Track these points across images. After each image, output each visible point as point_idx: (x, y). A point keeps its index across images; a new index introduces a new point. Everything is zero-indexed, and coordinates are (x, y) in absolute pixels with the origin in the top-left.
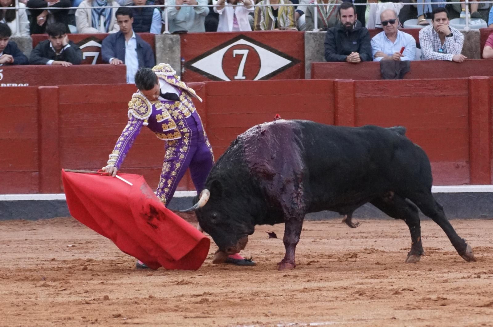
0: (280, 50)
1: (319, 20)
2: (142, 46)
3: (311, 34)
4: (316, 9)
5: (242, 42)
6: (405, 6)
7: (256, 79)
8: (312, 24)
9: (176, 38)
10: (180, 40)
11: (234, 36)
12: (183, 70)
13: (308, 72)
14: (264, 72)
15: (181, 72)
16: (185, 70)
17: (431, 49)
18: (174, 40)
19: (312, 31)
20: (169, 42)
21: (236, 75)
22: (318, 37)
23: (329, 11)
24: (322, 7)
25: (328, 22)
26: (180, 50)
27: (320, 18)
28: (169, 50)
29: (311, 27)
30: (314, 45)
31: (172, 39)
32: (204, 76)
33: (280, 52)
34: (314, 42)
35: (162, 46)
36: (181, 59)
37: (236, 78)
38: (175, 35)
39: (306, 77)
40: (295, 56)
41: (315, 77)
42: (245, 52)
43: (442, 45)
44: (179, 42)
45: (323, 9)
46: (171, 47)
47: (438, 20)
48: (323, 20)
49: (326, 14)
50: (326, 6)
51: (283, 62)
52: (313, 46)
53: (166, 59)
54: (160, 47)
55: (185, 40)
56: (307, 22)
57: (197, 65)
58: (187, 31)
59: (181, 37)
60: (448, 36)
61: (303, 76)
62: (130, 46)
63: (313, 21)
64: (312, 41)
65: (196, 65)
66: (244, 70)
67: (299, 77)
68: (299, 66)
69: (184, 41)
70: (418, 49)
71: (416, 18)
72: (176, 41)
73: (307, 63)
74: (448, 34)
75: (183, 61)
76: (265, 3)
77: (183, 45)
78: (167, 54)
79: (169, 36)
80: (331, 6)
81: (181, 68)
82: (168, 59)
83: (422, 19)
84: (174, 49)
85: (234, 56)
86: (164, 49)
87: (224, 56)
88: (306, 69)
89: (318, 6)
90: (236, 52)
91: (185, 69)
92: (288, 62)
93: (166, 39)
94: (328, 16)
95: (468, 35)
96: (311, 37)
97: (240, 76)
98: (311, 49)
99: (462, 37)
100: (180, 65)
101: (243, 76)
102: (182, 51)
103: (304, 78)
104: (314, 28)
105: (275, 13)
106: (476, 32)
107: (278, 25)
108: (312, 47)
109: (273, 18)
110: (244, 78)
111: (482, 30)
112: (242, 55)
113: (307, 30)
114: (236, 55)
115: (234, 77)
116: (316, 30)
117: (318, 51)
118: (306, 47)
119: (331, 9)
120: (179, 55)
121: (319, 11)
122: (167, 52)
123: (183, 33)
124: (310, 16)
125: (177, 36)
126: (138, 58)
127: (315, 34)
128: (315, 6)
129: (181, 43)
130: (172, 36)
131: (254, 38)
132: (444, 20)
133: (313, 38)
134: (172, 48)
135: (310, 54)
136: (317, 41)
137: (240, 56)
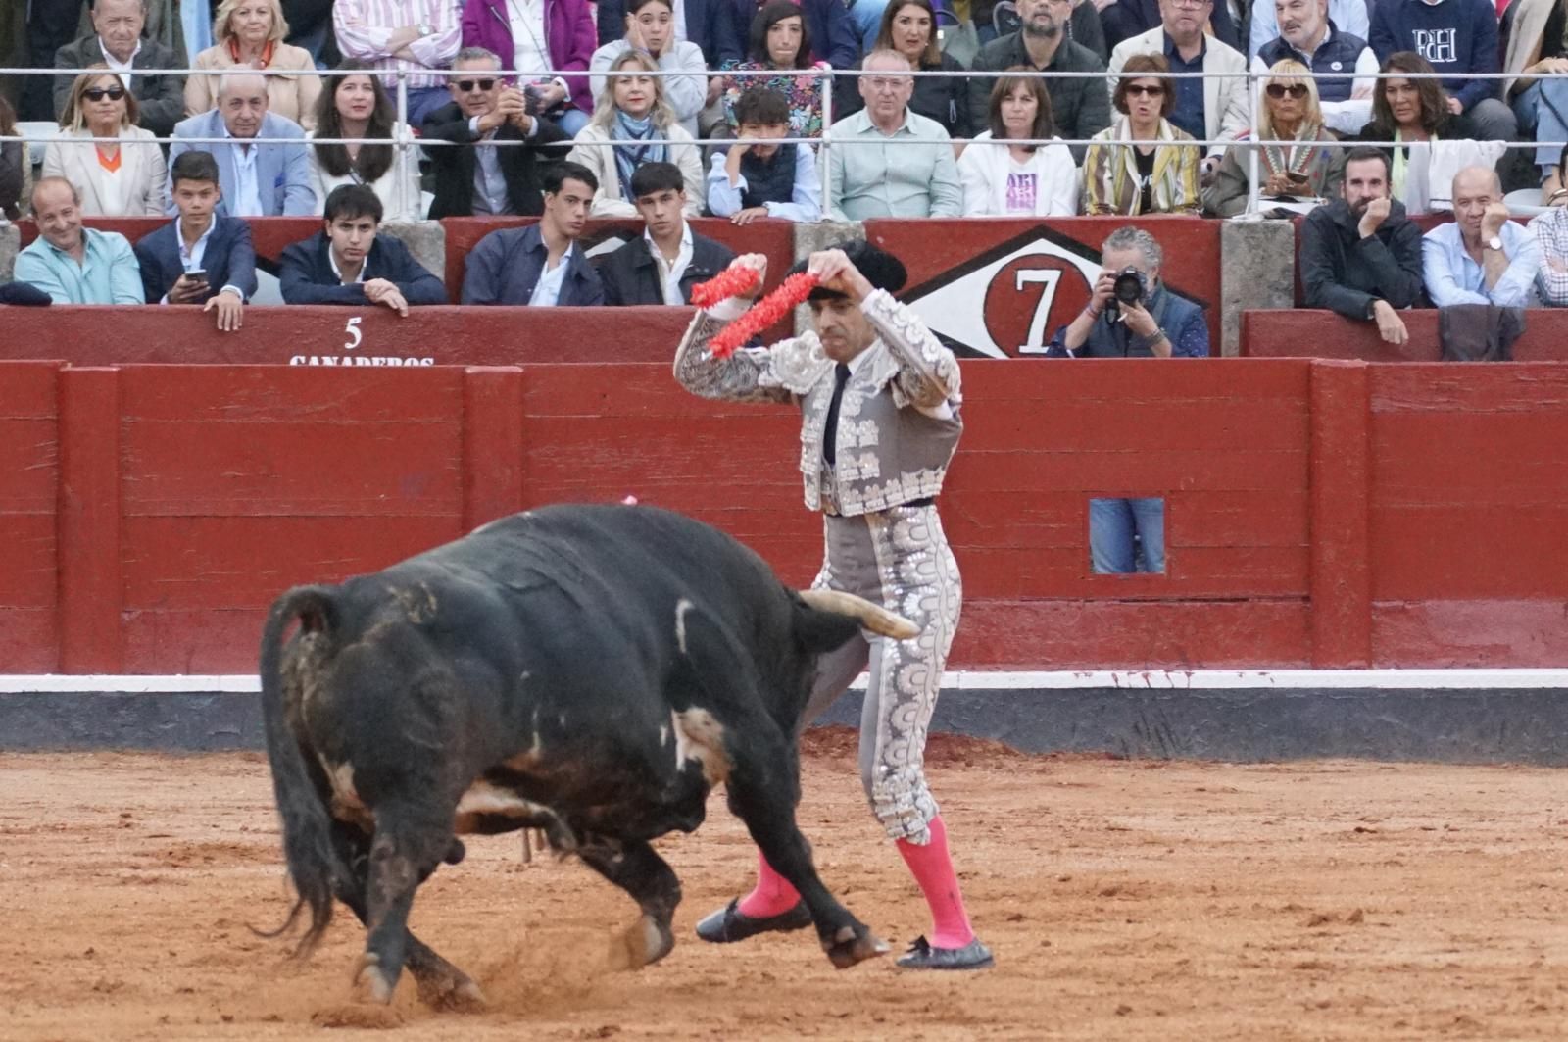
3: (1240, 227)
4: (1255, 155)
5: (1042, 246)
6: (1510, 150)
9: (857, 231)
11: (1022, 230)
13: (1230, 337)
19: (1243, 218)
21: (1025, 342)
22: (1262, 236)
24: (1274, 150)
30: (1248, 261)
37: (1023, 349)
39: (1224, 349)
41: (1252, 350)
42: (1051, 277)
45: (1276, 156)
50: (1286, 150)
52: (1247, 263)
55: (879, 239)
59: (868, 231)
64: (1243, 246)
66: (1046, 328)
73: (1229, 311)
85: (1020, 287)
87: (992, 288)
88: (1224, 328)
89: (1261, 148)
90: (1025, 276)
93: (827, 236)
96: (1239, 236)
97: (1035, 343)
98: (1240, 271)
101: (1044, 345)
103: (1219, 354)
105: (1145, 163)
107: (1150, 202)
108: (1242, 264)
109: (1136, 177)
110: (1045, 350)
112: (1044, 285)
114: (1025, 284)
115: (1018, 348)
116: (1255, 217)
117: (1261, 276)
118: (1227, 264)
121: (1263, 161)
127: (1251, 228)
128: (1252, 147)
131: (1077, 238)
133: (1248, 241)
135: (1237, 287)
136: (1258, 247)
137: (1037, 289)
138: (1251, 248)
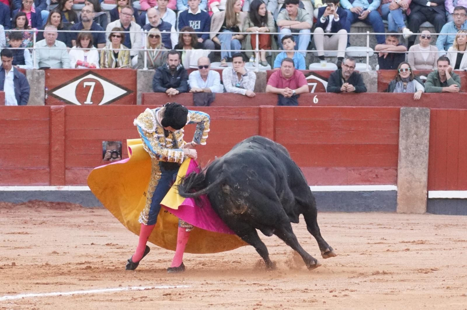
0: (119, 83)
1: (148, 61)
2: (18, 77)
3: (142, 71)
4: (146, 53)
5: (90, 76)
6: (212, 52)
7: (100, 104)
8: (142, 64)
9: (42, 72)
10: (44, 74)
11: (85, 72)
12: (47, 96)
13: (139, 100)
14: (106, 99)
15: (45, 98)
17: (231, 85)
18: (40, 74)
19: (142, 69)
20: (36, 75)
21: (86, 100)
22: (147, 74)
23: (155, 55)
24: (150, 52)
25: (154, 63)
26: (44, 81)
27: (149, 60)
28: (36, 82)
29: (141, 66)
31: (38, 73)
32: (62, 101)
35: (31, 78)
36: (45, 88)
37: (85, 103)
38: (41, 70)
39: (137, 103)
40: (130, 87)
41: (145, 103)
42: (93, 84)
43: (239, 81)
44: (44, 76)
45: (151, 53)
46: (38, 79)
47: (236, 62)
48: (151, 61)
49: (153, 57)
50: (153, 51)
51: (121, 92)
52: (143, 81)
53: (34, 88)
54: (30, 79)
55: (48, 74)
56: (138, 62)
57: (57, 93)
58: (50, 67)
59: (45, 72)
60: (244, 76)
61: (135, 102)
62: (8, 78)
63: (143, 62)
64: (143, 77)
65: (56, 93)
66: (91, 98)
67: (132, 103)
68: (132, 96)
69: (48, 75)
70: (221, 85)
71: (220, 61)
72: (41, 75)
73: (139, 93)
74: (244, 74)
75: (47, 89)
76: (109, 48)
77: (47, 78)
78: (35, 84)
79: (37, 70)
80: (157, 51)
81: (45, 94)
82: (35, 88)
83: (224, 62)
84: (40, 80)
85: (85, 87)
87: (77, 87)
88: (138, 98)
89: (147, 51)
90: (86, 84)
91: (48, 96)
92: (124, 92)
93: (35, 73)
94: (154, 58)
95: (258, 74)
96: (142, 74)
97: (88, 101)
98: (142, 83)
99: (254, 76)
100: (44, 93)
101: (91, 101)
102: (46, 82)
103: (136, 104)
104: (144, 67)
105: (116, 55)
106: (264, 73)
107: (118, 65)
109: (114, 58)
110: (92, 103)
111: (268, 71)
112: (91, 86)
113: (138, 68)
114: (86, 86)
116: (145, 69)
117: (147, 84)
118: (138, 81)
119: (157, 54)
120: (44, 85)
121: (148, 55)
123: (47, 69)
124: (141, 58)
125: (43, 71)
126: (15, 86)
127: (145, 72)
128: (145, 51)
129: (45, 76)
130: (39, 71)
131: (100, 74)
132: (240, 62)
133: (143, 75)
135: (141, 87)
137: (89, 87)
138: (145, 77)
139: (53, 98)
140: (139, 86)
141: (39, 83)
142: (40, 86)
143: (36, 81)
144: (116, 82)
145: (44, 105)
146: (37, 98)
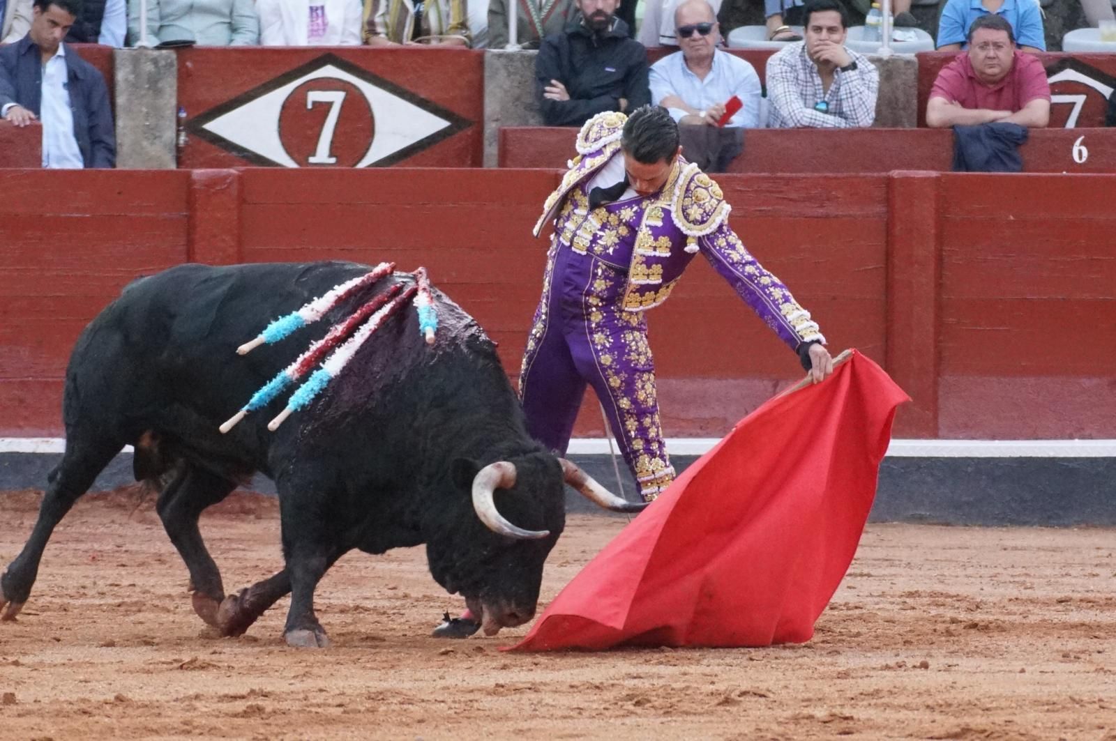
0: (424, 95)
1: (520, 22)
2: (80, 76)
3: (500, 56)
5: (329, 71)
7: (362, 165)
8: (502, 31)
9: (168, 57)
10: (175, 63)
11: (311, 58)
12: (183, 138)
13: (491, 150)
14: (381, 148)
15: (177, 145)
16: (187, 139)
18: (163, 63)
19: (502, 48)
20: (149, 67)
21: (313, 153)
22: (518, 64)
25: (544, 30)
26: (175, 88)
27: (525, 17)
28: (149, 88)
29: (500, 39)
30: (507, 85)
31: (155, 61)
32: (234, 153)
33: (422, 99)
34: (509, 76)
35: (131, 77)
36: (179, 109)
37: (312, 160)
38: (164, 52)
39: (485, 161)
40: (461, 110)
41: (508, 162)
42: (337, 98)
43: (825, 93)
44: (175, 69)
46: (153, 82)
47: (818, 29)
48: (532, 23)
49: (541, 8)
51: (431, 124)
52: (506, 87)
53: (141, 112)
54: (126, 80)
55: (189, 64)
56: (490, 25)
57: (216, 126)
58: (193, 42)
59: (178, 58)
60: (844, 70)
61: (477, 160)
62: (52, 76)
63: (506, 25)
64: (503, 73)
65: (213, 126)
66: (332, 142)
67: (469, 162)
68: (468, 137)
69: (187, 67)
72: (165, 66)
73: (490, 128)
75: (183, 115)
77: (184, 77)
78: (143, 96)
79: (150, 52)
81: (178, 131)
82: (144, 110)
84: (160, 85)
85: (310, 106)
86: (135, 86)
87: (285, 107)
88: (486, 143)
90: (314, 96)
91: (187, 136)
92: (441, 124)
93: (143, 61)
94: (544, 13)
95: (887, 68)
96: (499, 64)
97: (322, 155)
98: (501, 94)
100: (174, 126)
101: (331, 155)
102: (181, 91)
103: (481, 166)
104: (507, 41)
106: (908, 62)
108: (501, 87)
109: (410, 4)
110: (333, 160)
111: (921, 57)
112: (329, 105)
113: (489, 45)
114: (314, 103)
115: (307, 160)
116: (512, 47)
117: (518, 99)
118: (489, 88)
120: (174, 102)
122: (143, 92)
123: (183, 48)
125: (170, 54)
126: (72, 105)
127: (510, 57)
129: (179, 70)
130: (156, 53)
131: (363, 65)
132: (831, 30)
133: (506, 67)
134: (156, 82)
135: (498, 108)
136: (515, 74)
137: (324, 108)
138: (509, 74)
139: (204, 144)
140: (491, 106)
141: (158, 92)
142: (161, 102)
143: (147, 86)
144: (413, 90)
145: (172, 166)
146: (152, 144)
